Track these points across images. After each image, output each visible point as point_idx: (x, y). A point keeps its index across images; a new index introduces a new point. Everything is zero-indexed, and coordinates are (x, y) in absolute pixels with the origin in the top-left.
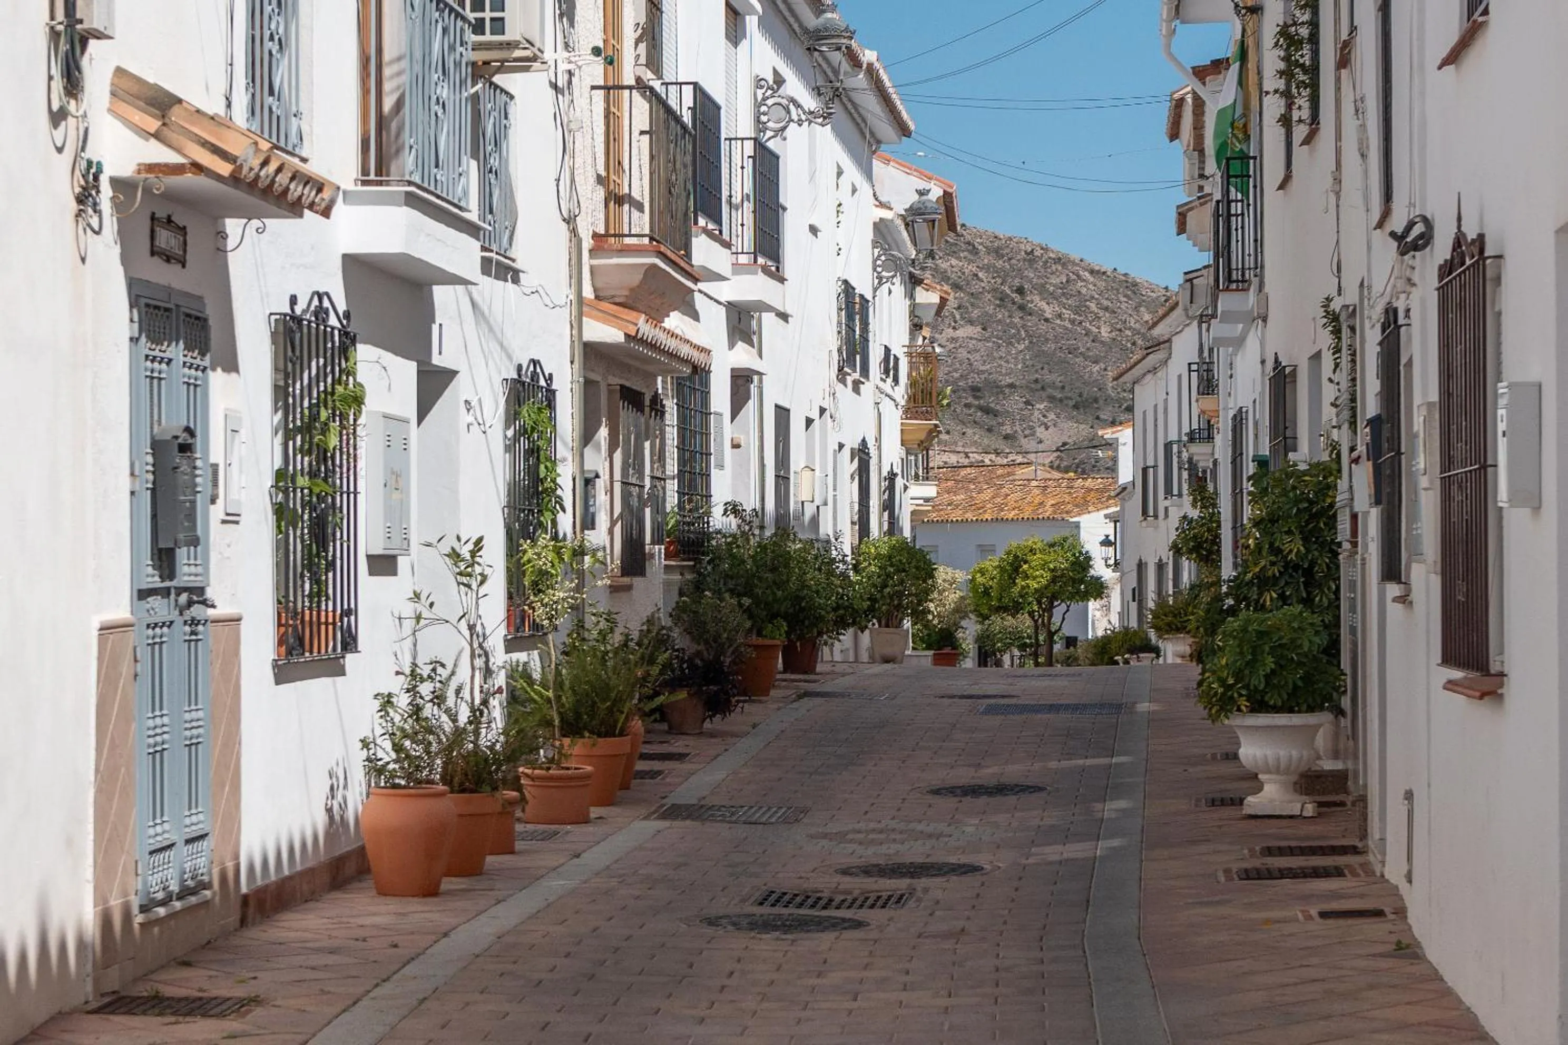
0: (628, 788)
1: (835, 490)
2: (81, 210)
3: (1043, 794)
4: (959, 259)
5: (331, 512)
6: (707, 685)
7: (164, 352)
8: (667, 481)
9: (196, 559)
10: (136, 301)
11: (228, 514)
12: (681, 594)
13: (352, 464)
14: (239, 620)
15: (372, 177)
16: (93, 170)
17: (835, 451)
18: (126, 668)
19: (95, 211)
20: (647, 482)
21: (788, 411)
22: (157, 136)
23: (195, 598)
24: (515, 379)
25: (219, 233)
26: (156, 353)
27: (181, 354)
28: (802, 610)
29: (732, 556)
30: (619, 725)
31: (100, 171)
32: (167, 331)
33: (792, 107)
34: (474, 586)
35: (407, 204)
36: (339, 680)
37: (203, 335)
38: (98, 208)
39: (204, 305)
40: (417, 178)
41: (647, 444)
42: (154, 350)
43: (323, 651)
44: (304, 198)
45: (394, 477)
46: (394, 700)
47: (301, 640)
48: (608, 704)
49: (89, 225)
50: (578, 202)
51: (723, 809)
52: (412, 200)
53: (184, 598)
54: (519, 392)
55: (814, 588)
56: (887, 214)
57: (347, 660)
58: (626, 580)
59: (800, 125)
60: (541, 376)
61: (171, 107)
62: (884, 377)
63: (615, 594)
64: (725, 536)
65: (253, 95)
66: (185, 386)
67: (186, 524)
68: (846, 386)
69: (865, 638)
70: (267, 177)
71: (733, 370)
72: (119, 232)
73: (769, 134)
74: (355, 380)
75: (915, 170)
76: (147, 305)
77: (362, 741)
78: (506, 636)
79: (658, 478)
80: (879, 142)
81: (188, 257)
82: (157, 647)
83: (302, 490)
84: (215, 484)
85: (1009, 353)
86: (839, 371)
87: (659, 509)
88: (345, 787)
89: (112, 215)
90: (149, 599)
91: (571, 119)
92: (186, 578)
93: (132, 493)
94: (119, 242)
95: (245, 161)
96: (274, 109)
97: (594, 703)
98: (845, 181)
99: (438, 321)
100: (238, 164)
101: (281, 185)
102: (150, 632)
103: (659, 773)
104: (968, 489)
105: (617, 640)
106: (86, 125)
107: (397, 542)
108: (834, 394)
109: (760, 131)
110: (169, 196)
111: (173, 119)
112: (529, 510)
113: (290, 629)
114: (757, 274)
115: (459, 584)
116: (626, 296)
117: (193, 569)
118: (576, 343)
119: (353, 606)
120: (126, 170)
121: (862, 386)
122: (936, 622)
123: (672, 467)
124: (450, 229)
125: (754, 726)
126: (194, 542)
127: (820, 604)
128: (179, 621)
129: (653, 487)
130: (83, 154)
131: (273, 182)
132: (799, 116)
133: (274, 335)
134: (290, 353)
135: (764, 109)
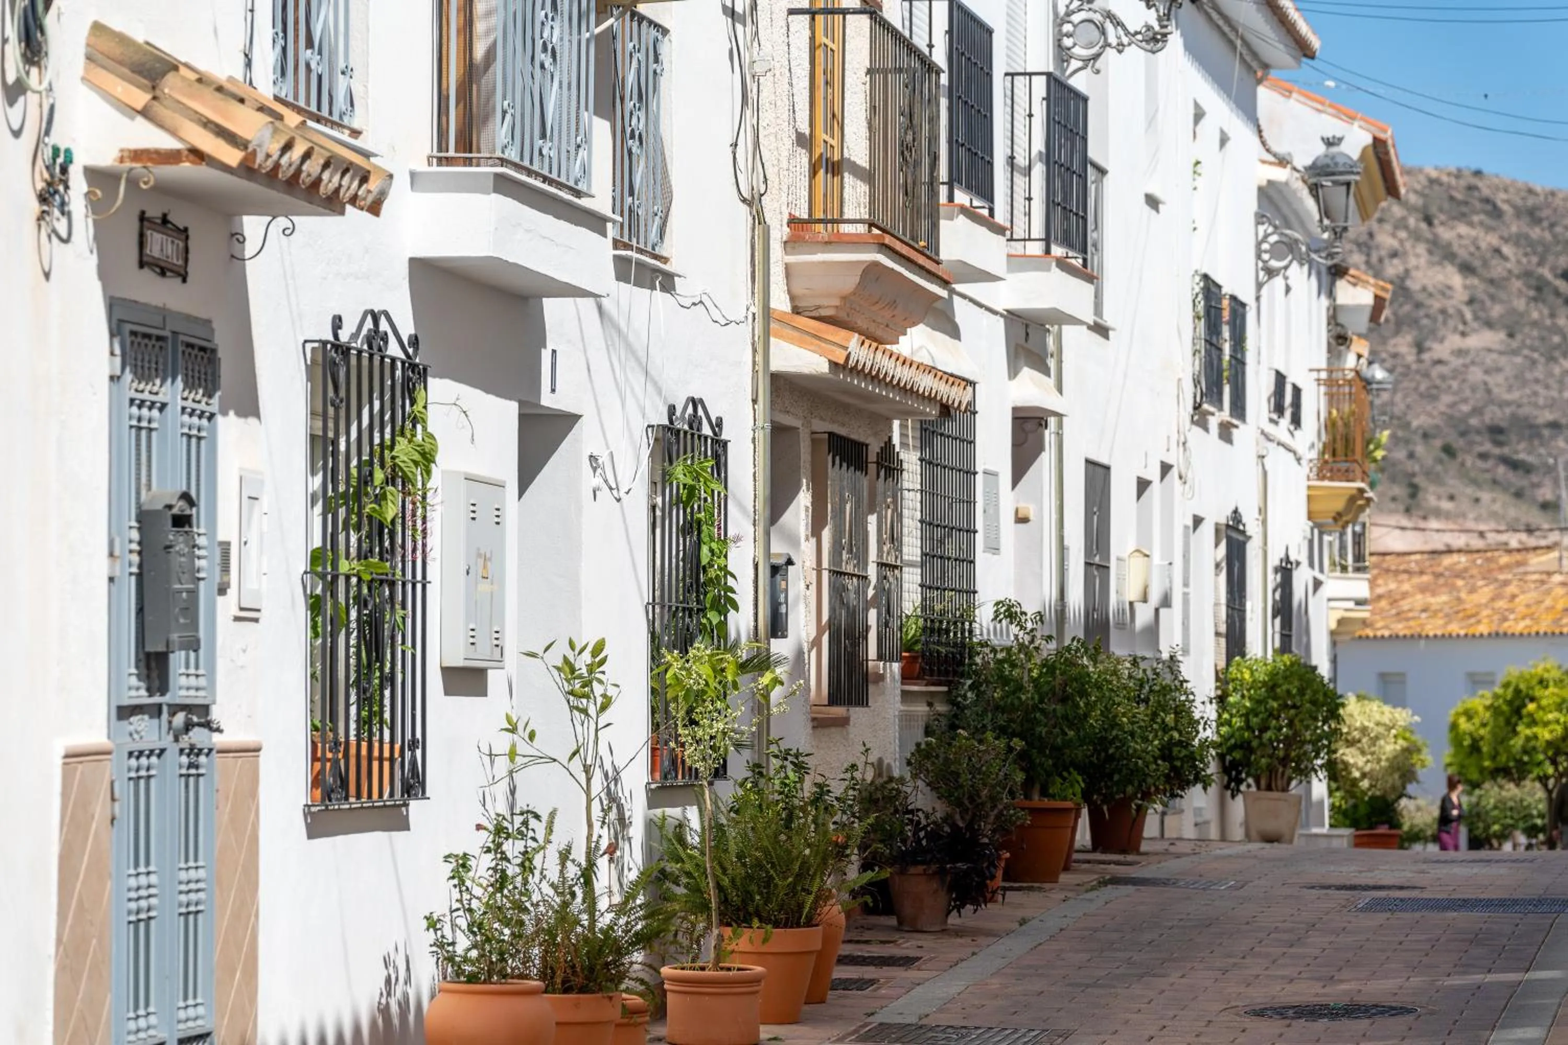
0: (822, 1001)
1: (1186, 584)
2: (44, 212)
3: (1410, 1018)
4: (1471, 224)
5: (388, 607)
6: (954, 861)
7: (157, 394)
8: (905, 569)
9: (197, 667)
10: (119, 327)
11: (242, 609)
12: (928, 732)
13: (420, 543)
14: (258, 750)
15: (452, 153)
16: (60, 160)
17: (1186, 527)
18: (100, 809)
19: (63, 213)
20: (872, 571)
21: (1107, 468)
22: (145, 113)
23: (195, 719)
24: (664, 427)
25: (233, 235)
26: (146, 396)
27: (179, 397)
28: (1111, 758)
29: (1004, 680)
30: (806, 910)
31: (69, 160)
32: (161, 367)
33: (1109, 27)
34: (592, 711)
35: (497, 190)
36: (399, 836)
37: (209, 371)
38: (66, 209)
39: (212, 331)
40: (512, 154)
41: (872, 519)
42: (142, 391)
43: (375, 796)
44: (342, 191)
45: (481, 561)
46: (472, 863)
47: (344, 782)
48: (790, 879)
49: (54, 231)
50: (765, 177)
51: (950, 1030)
52: (503, 185)
53: (180, 719)
54: (670, 444)
55: (1128, 728)
56: (1281, 175)
57: (411, 808)
58: (838, 711)
59: (1120, 52)
60: (705, 421)
61: (164, 74)
62: (1275, 416)
63: (820, 731)
64: (994, 650)
65: (284, 49)
66: (185, 439)
67: (182, 621)
68: (1206, 430)
69: (1238, 807)
70: (290, 165)
71: (1015, 410)
72: (96, 238)
73: (1075, 64)
74: (425, 429)
75: (1331, 106)
76: (134, 333)
77: (427, 918)
78: (648, 783)
79: (886, 565)
80: (1266, 66)
81: (189, 269)
82: (142, 782)
83: (348, 578)
84: (226, 568)
85: (1550, 374)
86: (1195, 408)
87: (888, 610)
88: (408, 981)
89: (87, 216)
90: (132, 719)
91: (756, 57)
92: (183, 693)
93: (111, 579)
94: (95, 251)
95: (259, 146)
96: (313, 65)
97: (771, 878)
98: (1209, 128)
99: (550, 346)
100: (250, 149)
101: (309, 175)
102: (133, 762)
103: (872, 982)
104: (1453, 588)
105: (807, 794)
106: (51, 101)
107: (484, 650)
108: (1184, 444)
109: (1063, 61)
110: (162, 189)
111: (166, 91)
112: (684, 609)
113: (328, 764)
114: (1049, 270)
115: (572, 708)
116: (837, 307)
117: (193, 681)
118: (761, 374)
119: (419, 735)
120: (106, 159)
121: (1234, 431)
122: (1365, 784)
123: (912, 549)
124: (562, 222)
125: (1023, 922)
126: (193, 645)
127: (1135, 750)
128: (173, 749)
129: (882, 578)
130: (47, 140)
131: (299, 171)
132: (1119, 38)
133: (310, 370)
134: (331, 393)
135: (1067, 28)
